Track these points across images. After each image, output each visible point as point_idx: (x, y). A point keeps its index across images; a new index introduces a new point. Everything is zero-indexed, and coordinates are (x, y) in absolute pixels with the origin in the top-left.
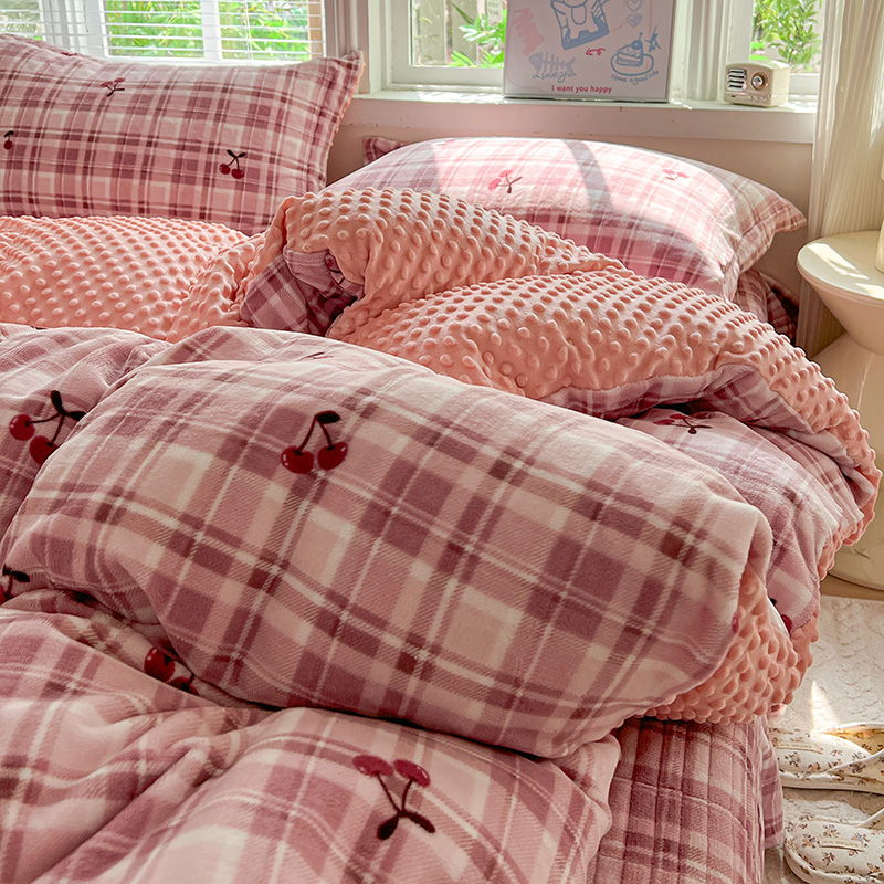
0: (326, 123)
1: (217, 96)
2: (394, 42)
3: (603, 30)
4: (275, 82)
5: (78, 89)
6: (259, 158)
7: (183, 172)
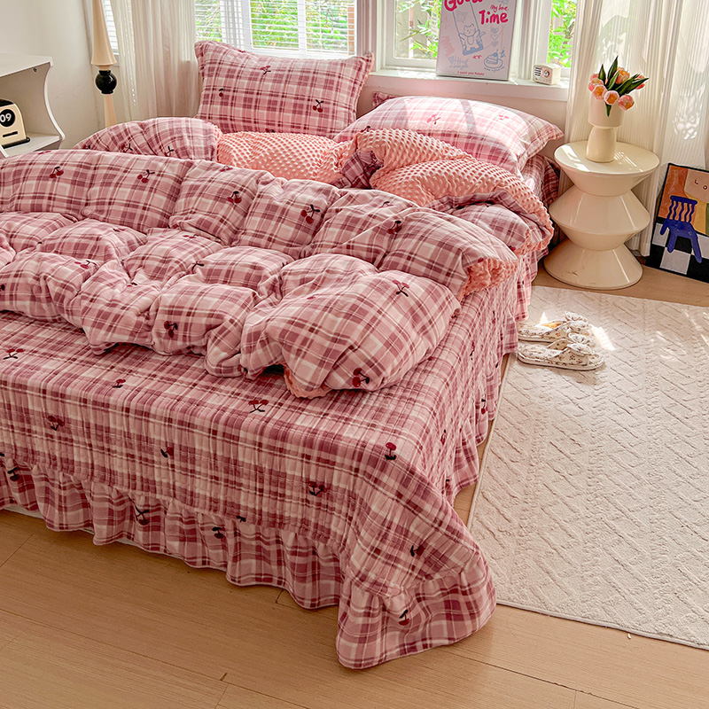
0: (357, 86)
1: (311, 75)
2: (387, 46)
3: (481, 47)
4: (336, 69)
5: (251, 70)
6: (329, 103)
7: (297, 110)
